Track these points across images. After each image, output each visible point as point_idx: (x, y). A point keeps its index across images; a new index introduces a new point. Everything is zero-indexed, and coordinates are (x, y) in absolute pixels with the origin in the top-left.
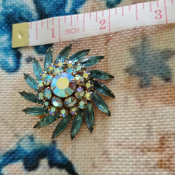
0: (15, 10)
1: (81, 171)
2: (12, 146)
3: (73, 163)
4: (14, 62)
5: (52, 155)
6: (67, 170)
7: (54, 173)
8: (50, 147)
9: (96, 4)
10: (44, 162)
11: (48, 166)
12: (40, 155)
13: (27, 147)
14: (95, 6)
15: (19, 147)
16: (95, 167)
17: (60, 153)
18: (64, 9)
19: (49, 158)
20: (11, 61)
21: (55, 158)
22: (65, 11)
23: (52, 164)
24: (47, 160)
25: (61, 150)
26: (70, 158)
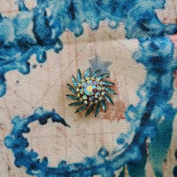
0: (23, 38)
1: (69, 123)
2: (32, 113)
3: (64, 119)
4: (27, 68)
5: (53, 116)
6: (62, 123)
7: (56, 124)
8: (52, 112)
9: (69, 34)
10: (50, 120)
11: (52, 122)
12: (47, 117)
13: (40, 113)
14: (68, 35)
15: (35, 113)
16: (75, 121)
17: (58, 115)
18: (51, 36)
19: (52, 118)
20: (24, 68)
21: (55, 117)
22: (52, 38)
23: (54, 121)
24: (51, 119)
25: (58, 113)
26: (63, 117)
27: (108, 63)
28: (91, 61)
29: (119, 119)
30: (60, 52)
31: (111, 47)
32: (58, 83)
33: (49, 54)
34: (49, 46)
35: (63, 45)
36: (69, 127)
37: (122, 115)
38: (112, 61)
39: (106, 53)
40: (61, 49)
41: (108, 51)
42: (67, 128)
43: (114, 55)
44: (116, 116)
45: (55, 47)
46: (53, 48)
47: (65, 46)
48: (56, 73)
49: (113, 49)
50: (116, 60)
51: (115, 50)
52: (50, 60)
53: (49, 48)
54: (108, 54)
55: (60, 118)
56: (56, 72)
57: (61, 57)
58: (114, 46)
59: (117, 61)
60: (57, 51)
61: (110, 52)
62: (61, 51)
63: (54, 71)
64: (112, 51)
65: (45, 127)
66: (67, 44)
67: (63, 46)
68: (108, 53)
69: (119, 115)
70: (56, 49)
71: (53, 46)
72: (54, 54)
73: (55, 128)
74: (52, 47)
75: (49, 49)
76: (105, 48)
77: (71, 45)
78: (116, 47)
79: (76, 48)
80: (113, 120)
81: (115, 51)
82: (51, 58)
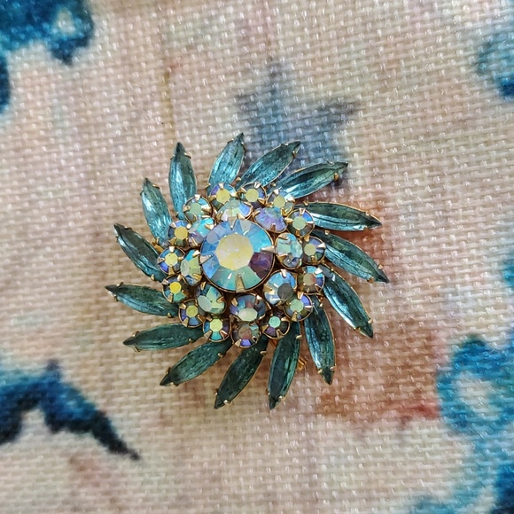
1: (131, 435)
3: (109, 415)
5: (52, 400)
6: (96, 435)
7: (64, 443)
8: (44, 378)
10: (34, 419)
11: (46, 429)
12: (20, 402)
16: (165, 424)
17: (73, 393)
19: (45, 408)
21: (61, 407)
23: (57, 422)
24: (43, 413)
25: (76, 385)
26: (100, 404)
27: (338, 106)
28: (245, 102)
29: (404, 420)
30: (82, 57)
31: (354, 18)
32: (75, 221)
33: (23, 72)
34: (24, 24)
35: (94, 18)
36: (135, 457)
37: (423, 396)
38: (360, 97)
39: (327, 53)
40: (83, 41)
41: (335, 42)
42: (123, 463)
43: (373, 60)
44: (389, 402)
45: (55, 31)
46: (45, 34)
47: (105, 23)
48: (60, 168)
49: (364, 24)
50: (383, 90)
51: (374, 31)
52: (27, 102)
53: (23, 37)
54: (337, 59)
55: (89, 409)
56: (63, 162)
57: (86, 81)
58: (369, 10)
59: (387, 94)
60: (64, 51)
61: (347, 44)
62: (81, 50)
63: (51, 161)
64: (361, 36)
65: (13, 458)
66: (116, 11)
67: (92, 25)
68: (336, 50)
69: (405, 392)
70: (61, 42)
71: (46, 26)
72: (50, 71)
73: (62, 463)
74: (38, 34)
75: (24, 42)
76: (318, 26)
77: (138, 18)
78: (383, 13)
79: (165, 29)
80: (372, 420)
81: (378, 39)
82: (33, 93)
